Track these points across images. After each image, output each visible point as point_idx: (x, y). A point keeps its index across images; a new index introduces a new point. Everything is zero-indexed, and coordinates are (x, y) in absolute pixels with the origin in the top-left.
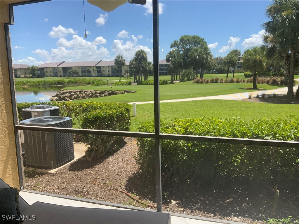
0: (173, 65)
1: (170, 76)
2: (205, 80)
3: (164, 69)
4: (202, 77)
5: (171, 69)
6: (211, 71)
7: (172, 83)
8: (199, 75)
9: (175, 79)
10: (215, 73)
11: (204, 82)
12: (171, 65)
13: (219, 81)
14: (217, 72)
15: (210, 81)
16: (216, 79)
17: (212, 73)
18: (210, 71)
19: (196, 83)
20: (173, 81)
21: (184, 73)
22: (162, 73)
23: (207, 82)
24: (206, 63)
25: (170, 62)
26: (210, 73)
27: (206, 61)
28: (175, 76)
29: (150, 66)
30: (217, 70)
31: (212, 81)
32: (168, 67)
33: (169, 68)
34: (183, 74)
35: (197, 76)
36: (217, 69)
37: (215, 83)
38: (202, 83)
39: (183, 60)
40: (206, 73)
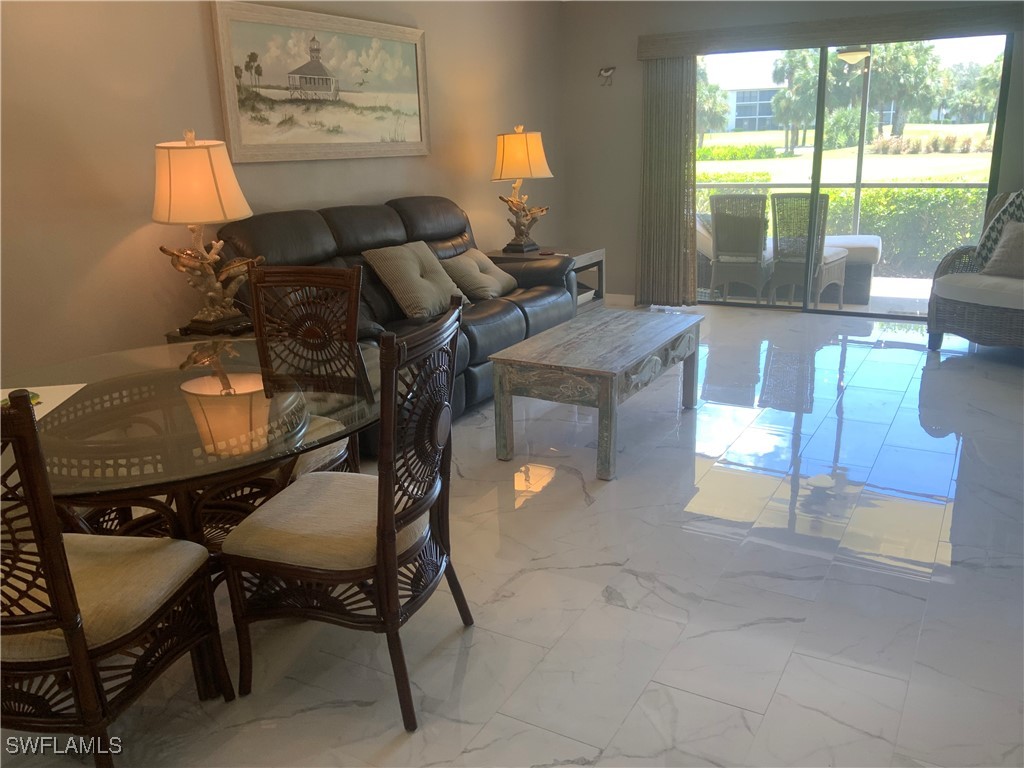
0: (797, 93)
1: (784, 132)
2: (908, 142)
3: (755, 106)
4: (897, 131)
5: (787, 109)
6: (934, 114)
7: (789, 154)
8: (888, 129)
9: (800, 142)
10: (947, 120)
11: (907, 151)
12: (789, 94)
13: (958, 147)
14: (954, 118)
15: (928, 148)
16: (948, 139)
17: (937, 122)
18: (927, 111)
19: (877, 152)
20: (792, 148)
21: (837, 122)
22: (746, 123)
23: (915, 151)
24: (916, 87)
25: (786, 81)
26: (927, 121)
27: (916, 77)
28: (801, 133)
29: (715, 97)
30: (955, 110)
31: (935, 146)
32: (778, 101)
33: (783, 103)
34: (835, 124)
35: (881, 131)
36: (957, 105)
37: (942, 152)
38: (897, 152)
39: (834, 75)
40: (911, 122)
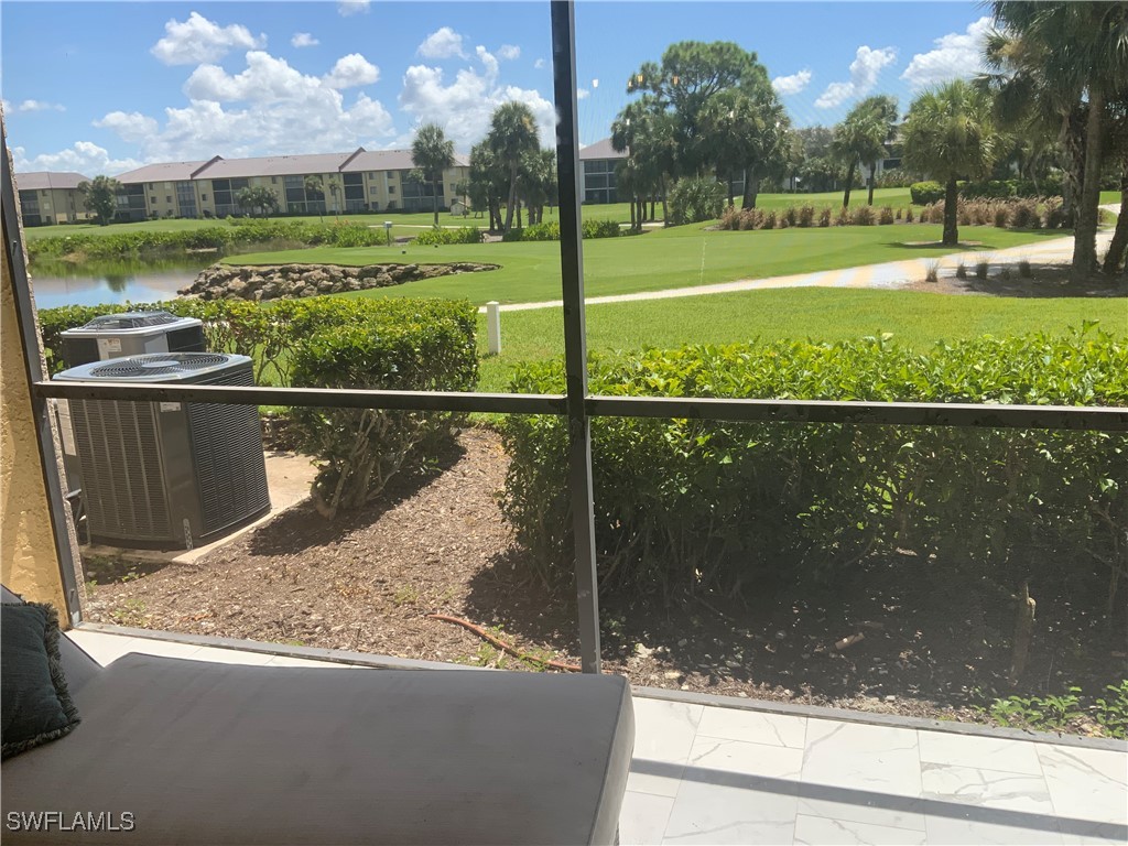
0: (638, 160)
1: (629, 205)
2: (761, 215)
3: (603, 177)
4: (749, 204)
5: (630, 179)
6: (786, 183)
7: (636, 231)
8: (738, 200)
9: (649, 217)
10: (800, 189)
11: (760, 226)
12: (632, 163)
13: (816, 219)
14: (806, 187)
15: (783, 221)
16: (804, 211)
17: (790, 191)
18: (780, 180)
19: (727, 227)
20: (640, 223)
21: (682, 193)
22: (596, 195)
23: (770, 225)
24: (765, 152)
25: (628, 148)
26: (780, 191)
27: (765, 141)
28: (649, 205)
29: (551, 168)
30: (806, 178)
31: (789, 220)
32: (619, 171)
33: (625, 173)
34: (680, 196)
35: (731, 203)
36: (809, 173)
37: (799, 226)
38: (749, 227)
39: (676, 140)
40: (764, 192)
